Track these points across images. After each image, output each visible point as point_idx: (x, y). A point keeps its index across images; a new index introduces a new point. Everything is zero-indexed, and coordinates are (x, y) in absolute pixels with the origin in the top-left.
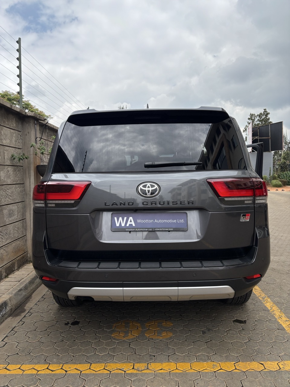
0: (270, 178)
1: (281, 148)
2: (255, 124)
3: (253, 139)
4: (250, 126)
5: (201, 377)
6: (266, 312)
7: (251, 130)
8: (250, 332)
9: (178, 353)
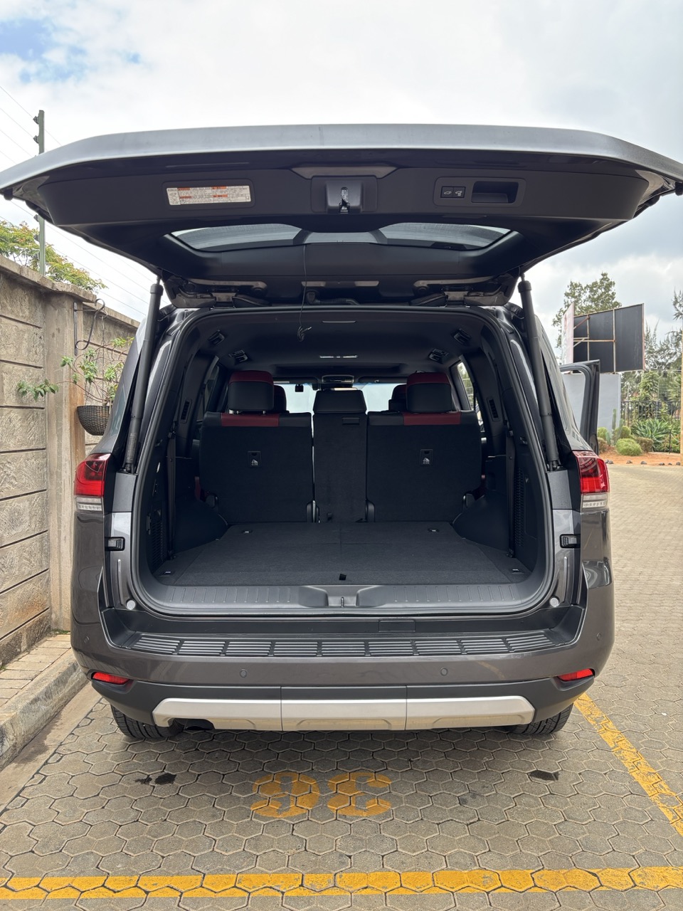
0: (613, 433)
1: (640, 366)
2: (581, 308)
3: (575, 343)
4: (570, 312)
5: (458, 906)
6: (604, 753)
7: (570, 322)
8: (568, 799)
9: (404, 849)
